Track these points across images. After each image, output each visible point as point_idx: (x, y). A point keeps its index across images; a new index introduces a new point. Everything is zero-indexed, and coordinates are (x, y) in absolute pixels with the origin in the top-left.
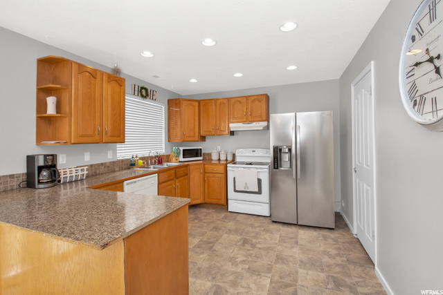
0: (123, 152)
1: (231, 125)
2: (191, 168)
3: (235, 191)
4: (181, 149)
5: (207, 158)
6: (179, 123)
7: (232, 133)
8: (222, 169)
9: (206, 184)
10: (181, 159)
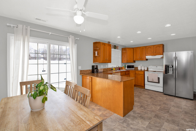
0: (110, 66)
1: (146, 57)
2: (130, 72)
3: (148, 81)
4: (127, 65)
5: (136, 69)
6: (126, 56)
7: (147, 60)
8: (143, 73)
9: (136, 78)
10: (126, 69)
